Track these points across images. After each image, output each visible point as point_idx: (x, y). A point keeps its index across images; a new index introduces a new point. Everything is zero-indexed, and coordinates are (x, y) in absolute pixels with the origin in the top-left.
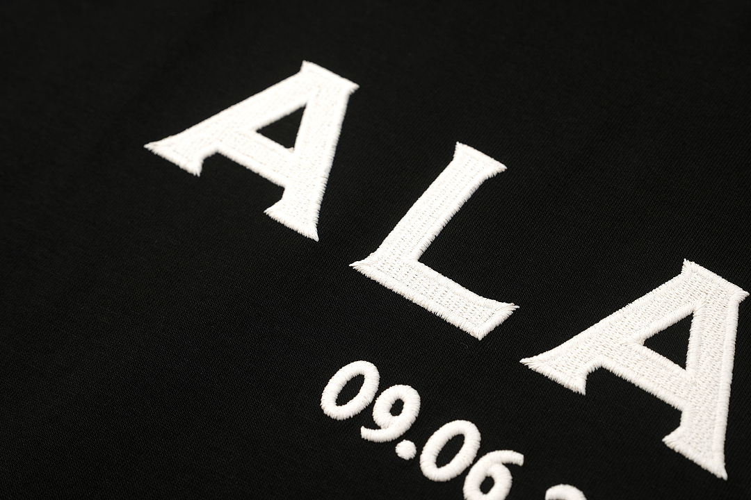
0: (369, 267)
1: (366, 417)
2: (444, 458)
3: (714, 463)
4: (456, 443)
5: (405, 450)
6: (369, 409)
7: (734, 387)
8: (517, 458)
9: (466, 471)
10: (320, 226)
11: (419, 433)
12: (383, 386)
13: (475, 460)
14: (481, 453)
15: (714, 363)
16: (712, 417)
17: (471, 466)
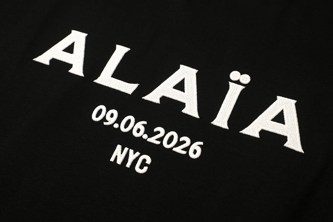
0: (98, 81)
1: (104, 119)
2: (126, 126)
3: (196, 115)
4: (129, 122)
5: (116, 126)
6: (105, 117)
7: (198, 95)
8: (145, 123)
9: (133, 128)
10: (84, 73)
11: (119, 121)
12: (107, 111)
13: (134, 125)
14: (135, 123)
15: (192, 89)
16: (193, 103)
17: (134, 127)
